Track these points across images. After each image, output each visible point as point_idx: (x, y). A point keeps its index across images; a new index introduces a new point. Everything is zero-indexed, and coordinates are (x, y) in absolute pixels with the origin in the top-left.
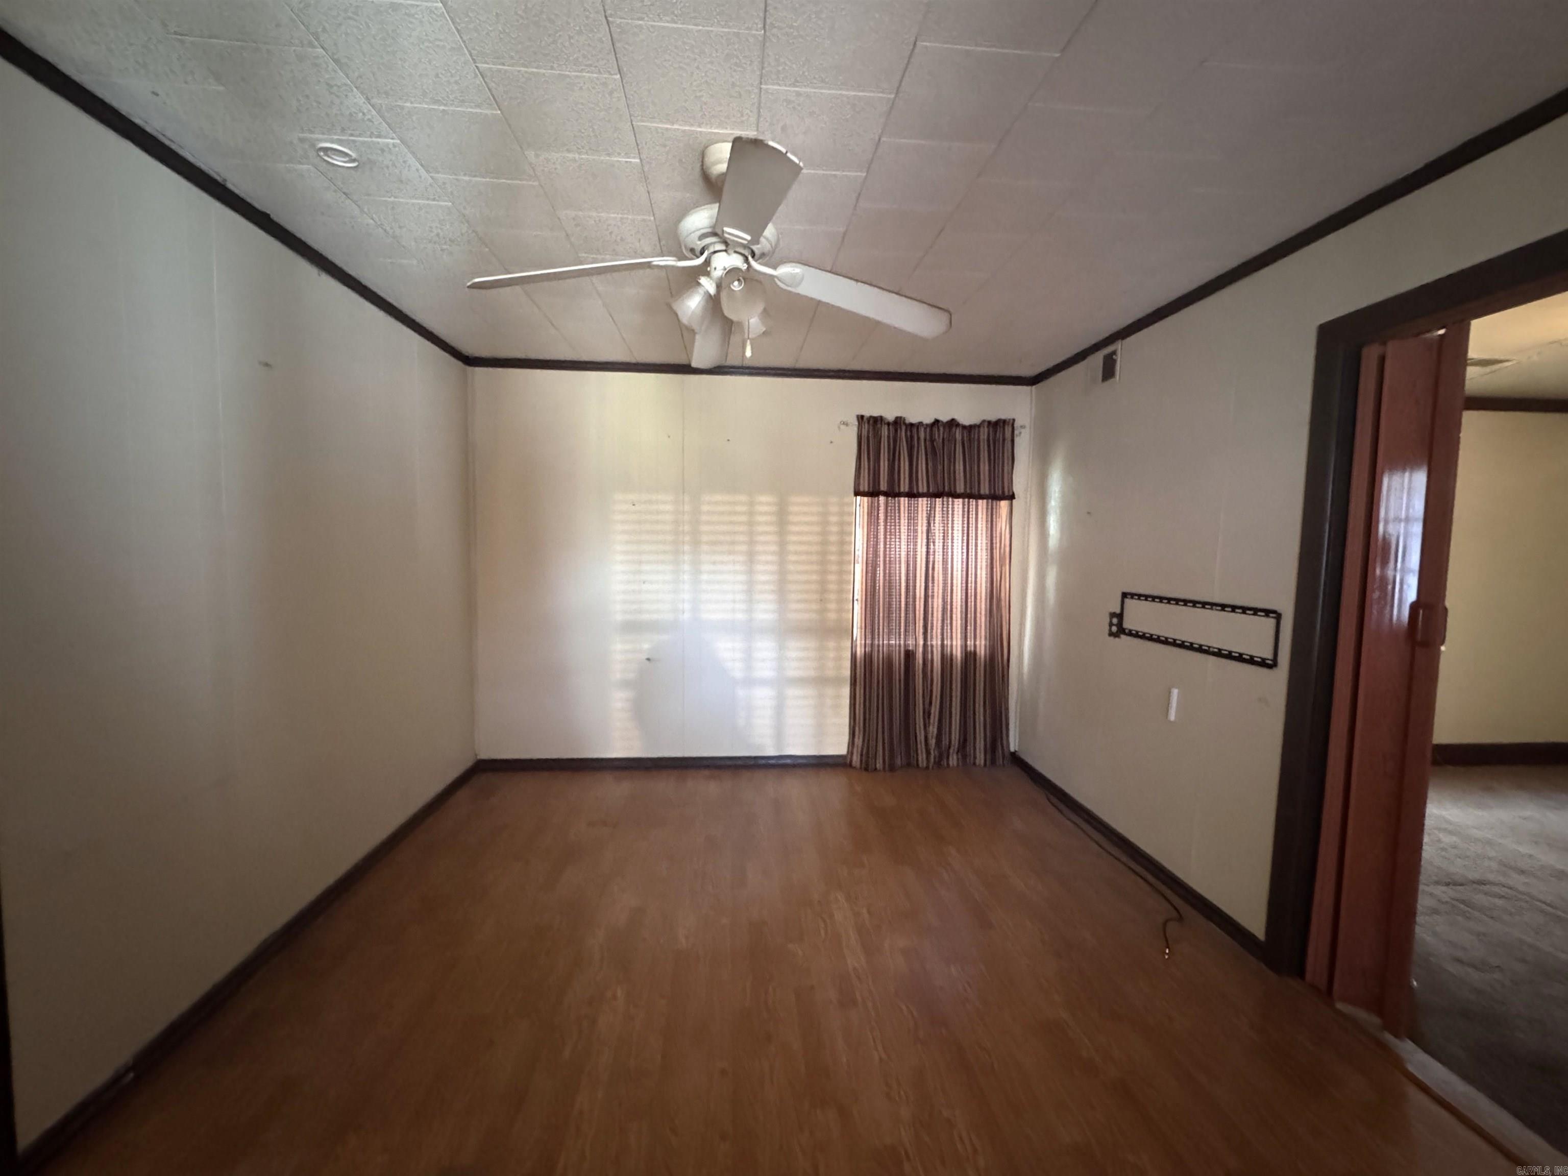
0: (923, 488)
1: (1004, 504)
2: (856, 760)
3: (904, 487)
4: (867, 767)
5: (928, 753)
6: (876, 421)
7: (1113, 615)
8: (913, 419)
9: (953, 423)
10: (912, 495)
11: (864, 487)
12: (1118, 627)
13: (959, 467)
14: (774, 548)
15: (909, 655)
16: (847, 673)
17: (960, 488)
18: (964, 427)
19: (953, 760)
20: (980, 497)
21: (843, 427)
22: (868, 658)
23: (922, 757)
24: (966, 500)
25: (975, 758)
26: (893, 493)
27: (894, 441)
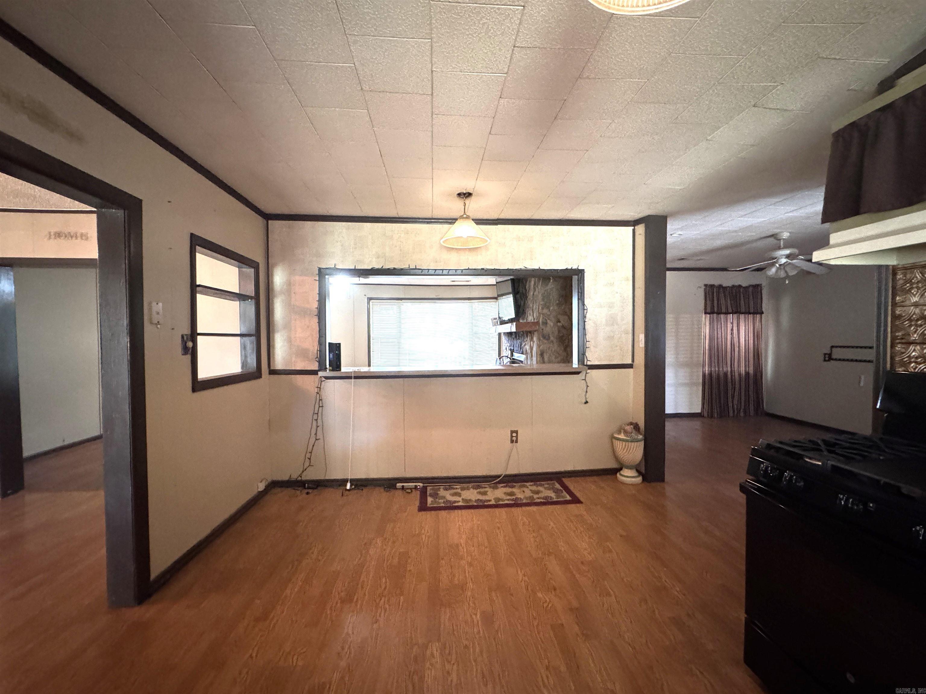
0: (730, 311)
1: (758, 316)
2: (706, 414)
3: (724, 310)
4: (711, 416)
5: (734, 411)
6: (712, 286)
7: (825, 354)
8: (724, 285)
9: (740, 286)
10: (727, 313)
11: (709, 310)
12: (829, 357)
13: (742, 302)
14: (674, 334)
15: (726, 374)
16: (701, 381)
17: (752, 311)
18: (744, 288)
19: (742, 414)
20: (750, 313)
21: (699, 288)
22: (710, 374)
23: (731, 414)
24: (747, 315)
25: (750, 413)
26: (719, 313)
27: (718, 293)
